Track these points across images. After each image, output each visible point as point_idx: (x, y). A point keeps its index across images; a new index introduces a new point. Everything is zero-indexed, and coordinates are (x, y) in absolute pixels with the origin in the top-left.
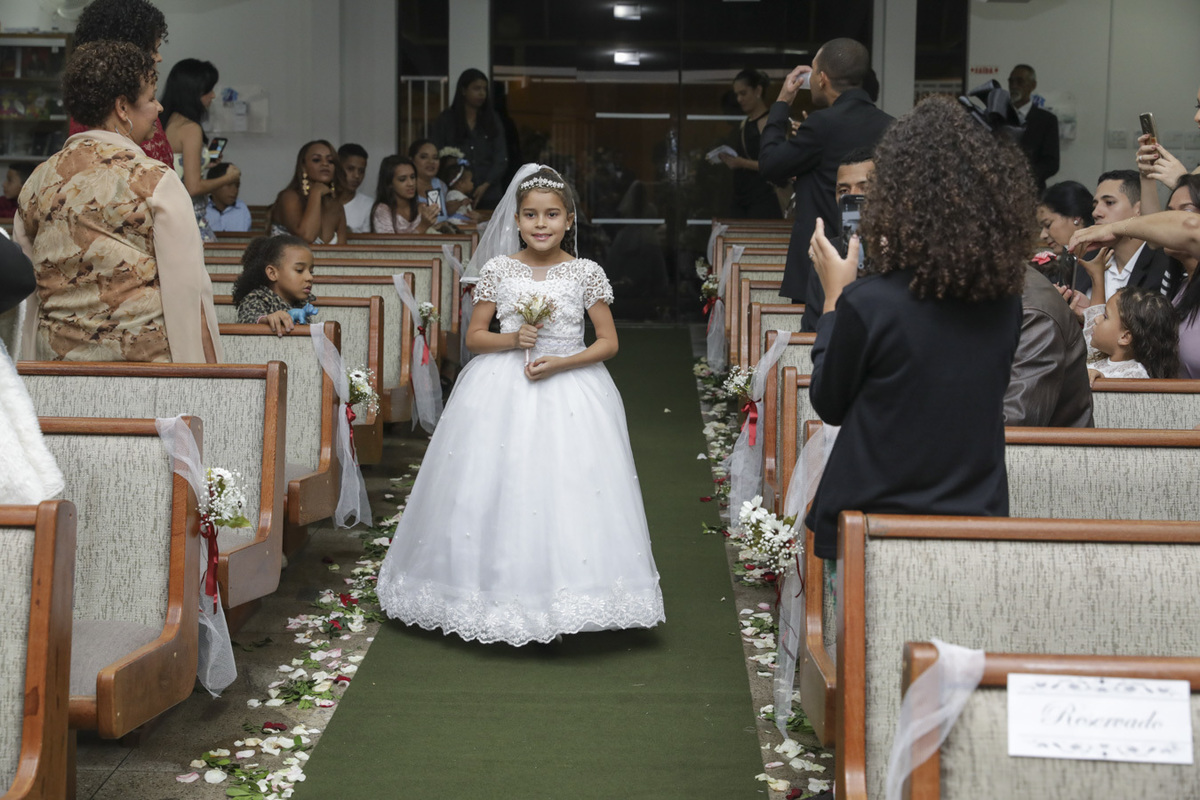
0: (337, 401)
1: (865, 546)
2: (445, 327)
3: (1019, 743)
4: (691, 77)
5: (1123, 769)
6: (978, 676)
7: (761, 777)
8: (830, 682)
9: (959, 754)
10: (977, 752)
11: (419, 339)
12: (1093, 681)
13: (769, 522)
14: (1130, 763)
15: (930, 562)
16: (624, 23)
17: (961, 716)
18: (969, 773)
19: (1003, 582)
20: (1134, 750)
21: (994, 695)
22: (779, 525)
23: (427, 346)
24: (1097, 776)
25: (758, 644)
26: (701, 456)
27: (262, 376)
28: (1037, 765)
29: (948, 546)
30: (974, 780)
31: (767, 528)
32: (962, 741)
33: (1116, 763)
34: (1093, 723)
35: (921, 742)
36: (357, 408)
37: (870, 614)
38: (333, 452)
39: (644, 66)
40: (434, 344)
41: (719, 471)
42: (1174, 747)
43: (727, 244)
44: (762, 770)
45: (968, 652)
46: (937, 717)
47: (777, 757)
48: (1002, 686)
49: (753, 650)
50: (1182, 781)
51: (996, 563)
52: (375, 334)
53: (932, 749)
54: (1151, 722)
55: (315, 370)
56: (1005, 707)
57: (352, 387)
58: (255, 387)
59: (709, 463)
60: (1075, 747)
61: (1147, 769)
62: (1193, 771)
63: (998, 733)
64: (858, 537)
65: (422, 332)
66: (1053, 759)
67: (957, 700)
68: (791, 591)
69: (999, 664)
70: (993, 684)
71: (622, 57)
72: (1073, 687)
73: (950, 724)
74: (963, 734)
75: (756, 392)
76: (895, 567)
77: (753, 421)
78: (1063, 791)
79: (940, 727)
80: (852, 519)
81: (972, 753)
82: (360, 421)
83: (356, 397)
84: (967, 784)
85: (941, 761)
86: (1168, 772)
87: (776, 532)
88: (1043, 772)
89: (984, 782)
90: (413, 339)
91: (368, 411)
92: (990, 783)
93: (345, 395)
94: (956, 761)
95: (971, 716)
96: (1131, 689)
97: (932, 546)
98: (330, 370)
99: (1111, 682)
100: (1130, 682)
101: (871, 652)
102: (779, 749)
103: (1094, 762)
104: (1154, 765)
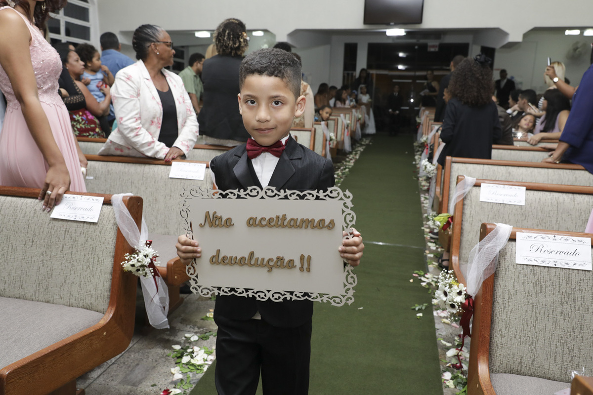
0: (326, 140)
1: (451, 164)
2: (352, 129)
3: (483, 198)
4: (418, 73)
5: (507, 206)
6: (474, 183)
7: (423, 228)
8: (440, 199)
9: (468, 200)
10: (472, 200)
11: (346, 130)
12: (502, 186)
13: (429, 165)
14: (509, 204)
15: (467, 168)
16: (402, 58)
17: (469, 192)
18: (470, 205)
19: (485, 174)
20: (510, 202)
21: (478, 188)
22: (431, 166)
23: (348, 132)
24: (501, 207)
25: (425, 202)
26: (414, 163)
27: (310, 131)
28: (486, 204)
29: (472, 165)
30: (471, 207)
31: (428, 167)
32: (469, 197)
33: (506, 204)
34: (501, 195)
35: (459, 196)
36: (331, 142)
37: (451, 180)
38: (325, 152)
39: (406, 70)
40: (349, 132)
41: (418, 166)
42: (521, 201)
43: (424, 111)
44: (423, 226)
45: (472, 178)
46: (463, 191)
47: (427, 225)
48: (479, 186)
49: (423, 203)
50: (522, 209)
51: (483, 170)
52: (336, 127)
53: (462, 198)
54: (515, 195)
55: (322, 133)
56: (480, 191)
57: (330, 137)
58: (308, 133)
59: (416, 164)
60: (496, 200)
61: (513, 206)
62: (524, 207)
63: (477, 196)
64: (449, 162)
65: (347, 128)
66: (490, 203)
67: (468, 189)
68: (433, 181)
69: (479, 181)
70: (477, 185)
71: (400, 67)
72: (497, 187)
73: (466, 193)
74: (469, 196)
75: (429, 142)
76: (458, 169)
77: (427, 149)
78: (492, 210)
79: (464, 193)
80: (448, 158)
81: (471, 200)
82: (331, 146)
83: (331, 140)
84: (469, 207)
85: (463, 202)
86: (518, 207)
87: (430, 167)
88: (488, 205)
89: (473, 207)
90: (344, 130)
91: (333, 144)
92: (475, 207)
93: (328, 139)
94: (467, 202)
95: (472, 192)
96: (511, 188)
97: (467, 165)
98: (325, 132)
99: (506, 186)
100: (511, 186)
101: (451, 189)
102: (428, 223)
103: (500, 204)
104: (515, 205)
